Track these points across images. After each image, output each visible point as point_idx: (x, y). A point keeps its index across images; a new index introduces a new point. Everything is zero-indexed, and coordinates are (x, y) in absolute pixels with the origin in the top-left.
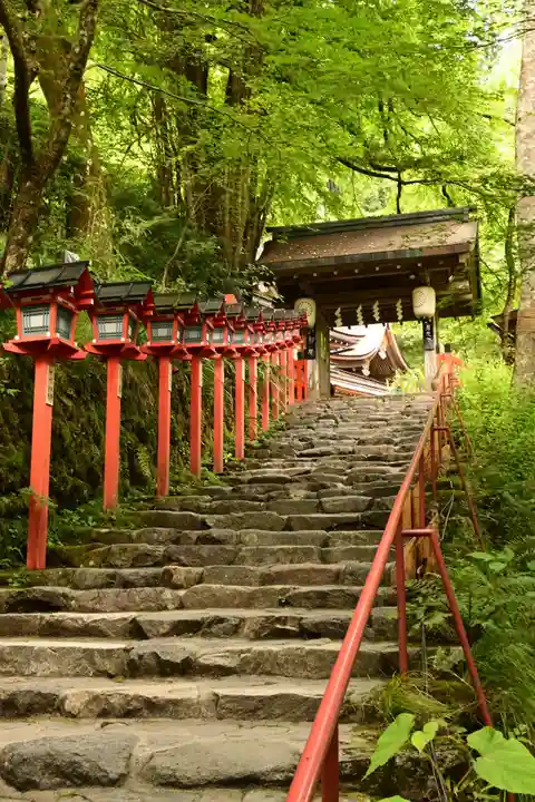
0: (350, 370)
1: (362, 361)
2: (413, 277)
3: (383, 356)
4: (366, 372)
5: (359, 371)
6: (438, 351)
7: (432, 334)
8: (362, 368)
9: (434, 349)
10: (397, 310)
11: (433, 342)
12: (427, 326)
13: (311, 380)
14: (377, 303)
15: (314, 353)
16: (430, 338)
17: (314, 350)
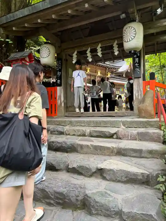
0: (120, 76)
1: (123, 73)
3: (129, 71)
4: (124, 76)
5: (122, 76)
6: (144, 79)
7: (140, 65)
9: (141, 77)
10: (114, 48)
11: (140, 72)
12: (136, 59)
13: (59, 101)
14: (100, 45)
15: (61, 82)
16: (138, 69)
17: (61, 81)
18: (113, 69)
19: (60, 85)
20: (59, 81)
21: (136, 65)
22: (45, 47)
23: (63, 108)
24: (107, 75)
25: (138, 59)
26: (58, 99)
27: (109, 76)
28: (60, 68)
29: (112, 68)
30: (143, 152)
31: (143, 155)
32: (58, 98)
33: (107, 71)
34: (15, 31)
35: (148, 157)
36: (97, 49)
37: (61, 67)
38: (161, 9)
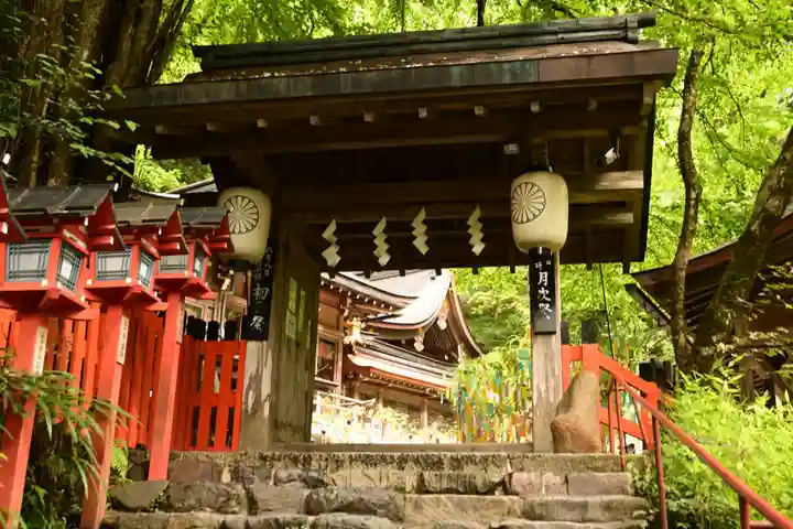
0: (397, 343)
1: (415, 332)
2: (512, 148)
3: (442, 325)
4: (419, 346)
5: (410, 344)
7: (552, 295)
8: (414, 341)
9: (555, 333)
10: (470, 231)
11: (553, 315)
12: (541, 274)
13: (251, 393)
14: (422, 215)
15: (265, 326)
16: (548, 305)
17: (267, 319)
18: (378, 305)
19: (261, 336)
20: (257, 320)
21: (541, 294)
22: (243, 198)
23: (267, 422)
24: (347, 330)
25: (546, 274)
26: (249, 386)
27: (355, 336)
28: (267, 273)
29: (370, 302)
30: (589, 508)
31: (590, 515)
32: (246, 382)
33: (346, 314)
34: (161, 135)
35: (602, 519)
36: (414, 225)
37: (272, 272)
38: (615, 151)
